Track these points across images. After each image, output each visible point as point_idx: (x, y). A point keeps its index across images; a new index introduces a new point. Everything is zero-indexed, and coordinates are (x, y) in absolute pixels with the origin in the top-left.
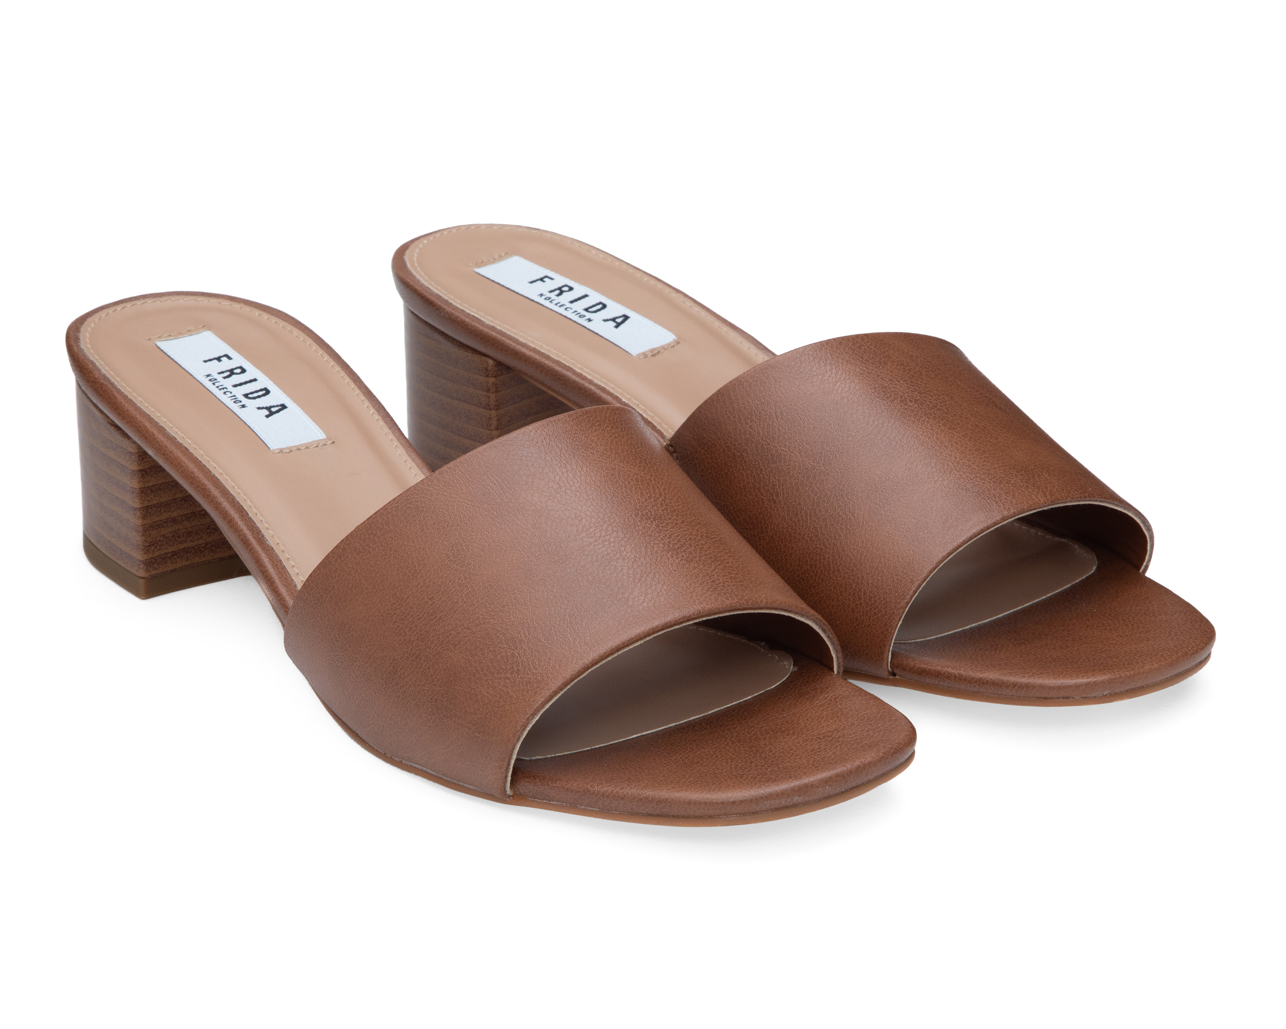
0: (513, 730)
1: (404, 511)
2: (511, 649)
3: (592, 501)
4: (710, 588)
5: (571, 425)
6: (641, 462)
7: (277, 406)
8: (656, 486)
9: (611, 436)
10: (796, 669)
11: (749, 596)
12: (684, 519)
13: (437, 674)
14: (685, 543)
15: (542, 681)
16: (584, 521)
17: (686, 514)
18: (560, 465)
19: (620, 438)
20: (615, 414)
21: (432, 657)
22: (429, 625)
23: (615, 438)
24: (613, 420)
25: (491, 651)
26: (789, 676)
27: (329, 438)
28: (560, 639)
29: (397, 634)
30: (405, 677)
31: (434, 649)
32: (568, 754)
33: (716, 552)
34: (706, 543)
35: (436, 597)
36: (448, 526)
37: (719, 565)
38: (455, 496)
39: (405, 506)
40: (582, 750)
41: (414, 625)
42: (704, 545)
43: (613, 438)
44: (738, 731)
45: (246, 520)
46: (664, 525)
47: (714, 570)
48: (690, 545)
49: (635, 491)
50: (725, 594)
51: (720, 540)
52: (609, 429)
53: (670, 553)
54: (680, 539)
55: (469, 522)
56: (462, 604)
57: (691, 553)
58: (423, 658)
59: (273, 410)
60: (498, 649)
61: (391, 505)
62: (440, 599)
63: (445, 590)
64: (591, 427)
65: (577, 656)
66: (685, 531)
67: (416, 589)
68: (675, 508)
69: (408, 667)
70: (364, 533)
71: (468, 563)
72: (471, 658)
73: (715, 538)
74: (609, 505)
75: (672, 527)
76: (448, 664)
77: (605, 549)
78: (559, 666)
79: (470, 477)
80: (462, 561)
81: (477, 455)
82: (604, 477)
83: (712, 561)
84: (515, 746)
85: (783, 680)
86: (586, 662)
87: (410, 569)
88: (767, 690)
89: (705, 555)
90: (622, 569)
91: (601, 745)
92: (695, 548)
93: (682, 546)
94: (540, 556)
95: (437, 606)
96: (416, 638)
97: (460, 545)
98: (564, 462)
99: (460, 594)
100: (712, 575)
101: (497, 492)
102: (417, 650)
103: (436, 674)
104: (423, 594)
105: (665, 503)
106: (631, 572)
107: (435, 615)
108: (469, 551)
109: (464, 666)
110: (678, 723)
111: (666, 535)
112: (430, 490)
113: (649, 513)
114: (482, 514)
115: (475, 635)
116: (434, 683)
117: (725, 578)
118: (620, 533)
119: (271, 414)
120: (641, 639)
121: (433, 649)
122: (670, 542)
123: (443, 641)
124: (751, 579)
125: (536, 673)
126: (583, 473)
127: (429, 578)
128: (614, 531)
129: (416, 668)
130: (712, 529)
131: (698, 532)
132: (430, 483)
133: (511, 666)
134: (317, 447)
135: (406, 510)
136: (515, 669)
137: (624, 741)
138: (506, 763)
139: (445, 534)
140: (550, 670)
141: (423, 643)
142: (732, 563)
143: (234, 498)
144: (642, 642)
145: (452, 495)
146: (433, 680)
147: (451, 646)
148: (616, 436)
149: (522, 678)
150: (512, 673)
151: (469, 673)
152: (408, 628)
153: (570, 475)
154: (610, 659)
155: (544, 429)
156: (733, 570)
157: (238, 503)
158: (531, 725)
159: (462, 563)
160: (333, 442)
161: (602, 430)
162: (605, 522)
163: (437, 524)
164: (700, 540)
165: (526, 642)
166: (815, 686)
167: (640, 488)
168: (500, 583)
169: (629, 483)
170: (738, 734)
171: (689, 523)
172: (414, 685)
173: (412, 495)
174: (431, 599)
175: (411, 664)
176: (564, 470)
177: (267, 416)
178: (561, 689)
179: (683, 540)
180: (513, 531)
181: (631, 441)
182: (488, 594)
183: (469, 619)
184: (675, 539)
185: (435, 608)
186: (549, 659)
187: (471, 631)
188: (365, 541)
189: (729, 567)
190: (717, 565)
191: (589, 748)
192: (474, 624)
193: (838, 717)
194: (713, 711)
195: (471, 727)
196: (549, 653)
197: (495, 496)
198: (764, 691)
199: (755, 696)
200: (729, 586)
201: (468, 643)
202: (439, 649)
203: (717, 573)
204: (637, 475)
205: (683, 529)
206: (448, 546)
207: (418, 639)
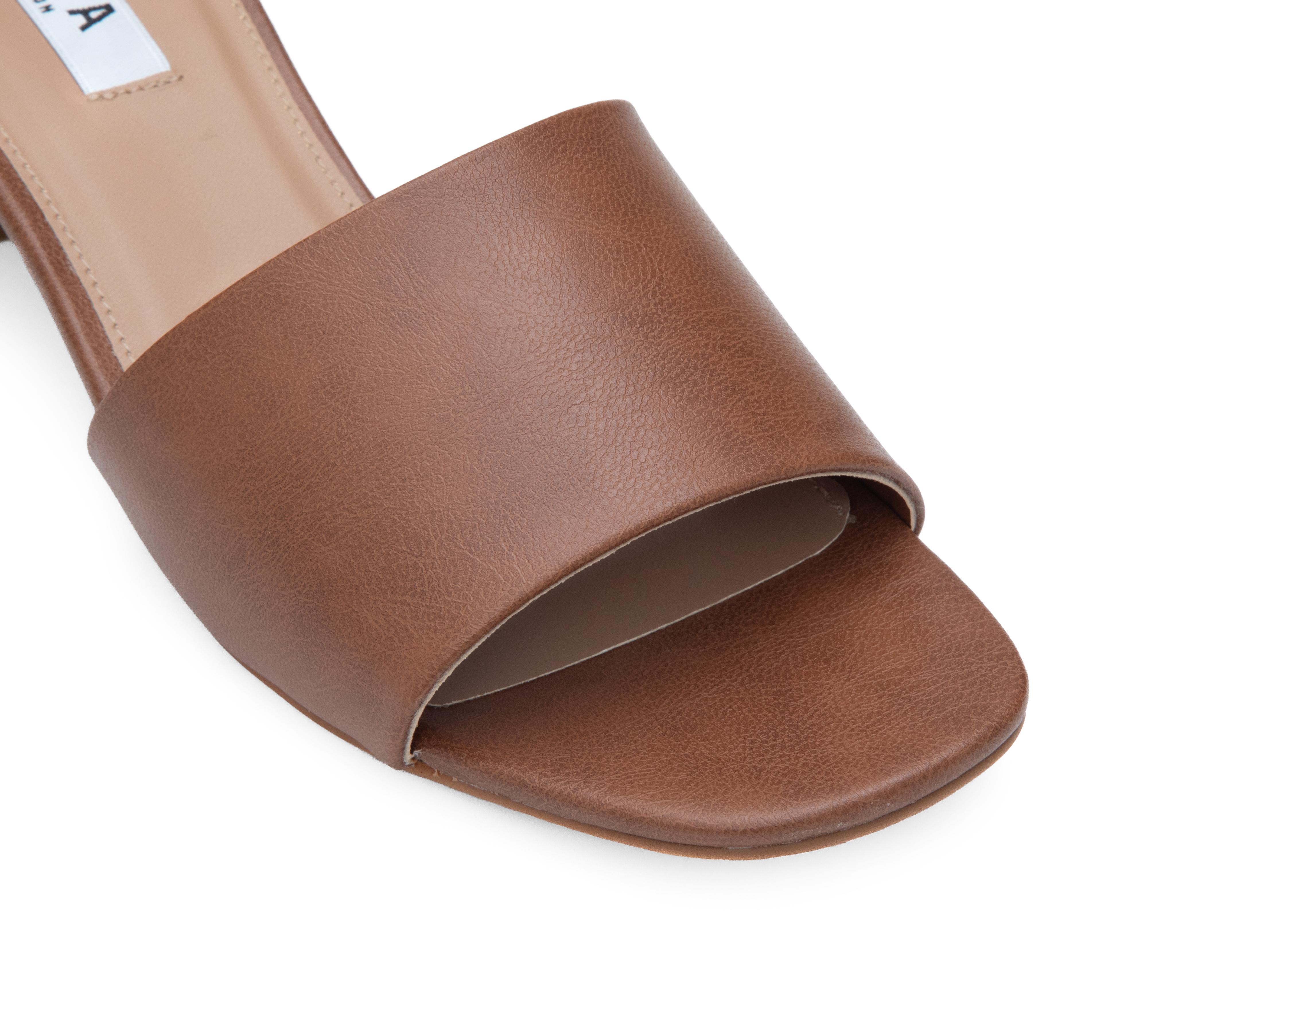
0: (412, 691)
1: (259, 300)
2: (413, 555)
3: (546, 295)
4: (722, 449)
5: (521, 155)
6: (625, 214)
7: (100, 8)
8: (646, 257)
9: (581, 169)
10: (854, 519)
11: (782, 459)
12: (688, 317)
13: (303, 577)
14: (687, 365)
15: (458, 617)
16: (533, 332)
17: (692, 307)
18: (498, 230)
19: (596, 170)
20: (590, 122)
21: (296, 548)
22: (292, 495)
23: (588, 171)
24: (586, 135)
25: (382, 554)
26: (844, 532)
27: (174, 69)
28: (488, 546)
29: (245, 501)
30: (256, 568)
31: (299, 536)
32: (501, 691)
33: (735, 374)
34: (721, 360)
35: (303, 451)
36: (324, 333)
37: (739, 400)
38: (337, 282)
39: (261, 292)
40: (523, 682)
41: (270, 491)
42: (718, 363)
43: (584, 172)
44: (761, 651)
45: (40, 228)
46: (656, 332)
47: (730, 412)
48: (696, 368)
49: (615, 272)
50: (745, 458)
51: (742, 349)
52: (578, 155)
53: (664, 387)
54: (680, 358)
55: (357, 329)
56: (342, 468)
57: (696, 384)
58: (282, 546)
59: (94, 15)
60: (393, 553)
61: (239, 289)
62: (310, 455)
63: (317, 441)
64: (551, 156)
65: (513, 579)
66: (688, 340)
67: (274, 433)
68: (675, 296)
69: (260, 555)
70: (198, 329)
71: (352, 400)
72: (352, 560)
73: (734, 346)
74: (573, 302)
75: (669, 337)
76: (319, 564)
77: (562, 384)
78: (484, 594)
79: (360, 251)
80: (345, 396)
81: (372, 213)
82: (567, 250)
83: (728, 395)
84: (415, 713)
85: (834, 540)
86: (526, 590)
87: (265, 398)
88: (808, 558)
89: (718, 384)
90: (588, 421)
91: (554, 671)
92: (703, 372)
93: (683, 371)
94: (462, 397)
95: (305, 467)
96: (273, 513)
97: (342, 368)
98: (506, 225)
99: (340, 451)
100: (726, 424)
101: (400, 279)
102: (274, 532)
103: (300, 577)
104: (284, 443)
105: (660, 289)
106: (601, 426)
107: (302, 480)
108: (354, 380)
109: (343, 572)
110: (672, 623)
111: (659, 353)
112: (298, 270)
113: (634, 313)
114: (376, 316)
115: (360, 524)
116: (298, 589)
117: (748, 425)
118: (588, 357)
119: (91, 22)
120: (611, 548)
121: (297, 535)
122: (665, 364)
123: (312, 525)
124: (786, 420)
125: (449, 602)
126: (534, 244)
127: (293, 417)
128: (579, 351)
129: (272, 560)
130: (731, 329)
131: (709, 339)
132: (298, 258)
133: (413, 584)
134: (156, 86)
135: (261, 299)
136: (419, 589)
137: (588, 660)
138: (401, 735)
139: (320, 345)
140: (470, 599)
141: (283, 523)
142: (759, 391)
143: (24, 187)
144: (614, 551)
145: (333, 280)
146: (297, 583)
147: (324, 536)
148: (590, 168)
149: (427, 607)
150: (413, 596)
151: (349, 584)
152: (262, 493)
153: (515, 248)
154: (563, 581)
155: (476, 166)
156: (760, 407)
157: (31, 198)
158: (440, 684)
159: (344, 399)
160: (181, 78)
161: (569, 159)
162: (565, 335)
163: (307, 329)
164: (711, 355)
165: (435, 546)
166: (880, 558)
167: (622, 265)
168: (400, 438)
169: (606, 258)
170: (761, 657)
171: (695, 324)
172: (269, 584)
173: (272, 274)
174: (297, 453)
175: (265, 551)
176: (506, 241)
177: (84, 28)
178: (486, 632)
179: (684, 359)
180: (422, 349)
181: (613, 172)
182: (382, 456)
183: (352, 494)
184: (671, 359)
185: (302, 469)
186: (470, 579)
187: (354, 516)
188: (200, 343)
189: (755, 401)
190: (735, 400)
191: (534, 678)
192: (358, 505)
193: (912, 637)
194: (725, 598)
195: (351, 670)
196: (470, 569)
197: (397, 286)
198: (803, 560)
199: (790, 570)
200: (752, 441)
201: (349, 535)
202: (306, 537)
203: (735, 416)
204: (618, 240)
205: (685, 338)
206: (323, 368)
207: (275, 515)
